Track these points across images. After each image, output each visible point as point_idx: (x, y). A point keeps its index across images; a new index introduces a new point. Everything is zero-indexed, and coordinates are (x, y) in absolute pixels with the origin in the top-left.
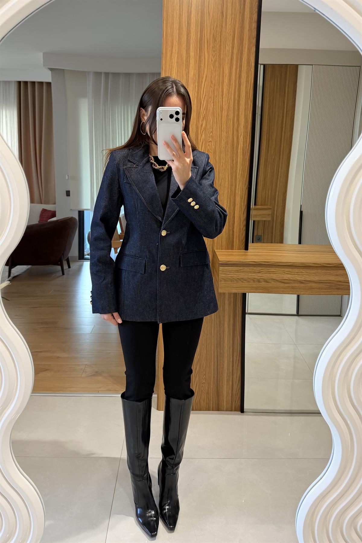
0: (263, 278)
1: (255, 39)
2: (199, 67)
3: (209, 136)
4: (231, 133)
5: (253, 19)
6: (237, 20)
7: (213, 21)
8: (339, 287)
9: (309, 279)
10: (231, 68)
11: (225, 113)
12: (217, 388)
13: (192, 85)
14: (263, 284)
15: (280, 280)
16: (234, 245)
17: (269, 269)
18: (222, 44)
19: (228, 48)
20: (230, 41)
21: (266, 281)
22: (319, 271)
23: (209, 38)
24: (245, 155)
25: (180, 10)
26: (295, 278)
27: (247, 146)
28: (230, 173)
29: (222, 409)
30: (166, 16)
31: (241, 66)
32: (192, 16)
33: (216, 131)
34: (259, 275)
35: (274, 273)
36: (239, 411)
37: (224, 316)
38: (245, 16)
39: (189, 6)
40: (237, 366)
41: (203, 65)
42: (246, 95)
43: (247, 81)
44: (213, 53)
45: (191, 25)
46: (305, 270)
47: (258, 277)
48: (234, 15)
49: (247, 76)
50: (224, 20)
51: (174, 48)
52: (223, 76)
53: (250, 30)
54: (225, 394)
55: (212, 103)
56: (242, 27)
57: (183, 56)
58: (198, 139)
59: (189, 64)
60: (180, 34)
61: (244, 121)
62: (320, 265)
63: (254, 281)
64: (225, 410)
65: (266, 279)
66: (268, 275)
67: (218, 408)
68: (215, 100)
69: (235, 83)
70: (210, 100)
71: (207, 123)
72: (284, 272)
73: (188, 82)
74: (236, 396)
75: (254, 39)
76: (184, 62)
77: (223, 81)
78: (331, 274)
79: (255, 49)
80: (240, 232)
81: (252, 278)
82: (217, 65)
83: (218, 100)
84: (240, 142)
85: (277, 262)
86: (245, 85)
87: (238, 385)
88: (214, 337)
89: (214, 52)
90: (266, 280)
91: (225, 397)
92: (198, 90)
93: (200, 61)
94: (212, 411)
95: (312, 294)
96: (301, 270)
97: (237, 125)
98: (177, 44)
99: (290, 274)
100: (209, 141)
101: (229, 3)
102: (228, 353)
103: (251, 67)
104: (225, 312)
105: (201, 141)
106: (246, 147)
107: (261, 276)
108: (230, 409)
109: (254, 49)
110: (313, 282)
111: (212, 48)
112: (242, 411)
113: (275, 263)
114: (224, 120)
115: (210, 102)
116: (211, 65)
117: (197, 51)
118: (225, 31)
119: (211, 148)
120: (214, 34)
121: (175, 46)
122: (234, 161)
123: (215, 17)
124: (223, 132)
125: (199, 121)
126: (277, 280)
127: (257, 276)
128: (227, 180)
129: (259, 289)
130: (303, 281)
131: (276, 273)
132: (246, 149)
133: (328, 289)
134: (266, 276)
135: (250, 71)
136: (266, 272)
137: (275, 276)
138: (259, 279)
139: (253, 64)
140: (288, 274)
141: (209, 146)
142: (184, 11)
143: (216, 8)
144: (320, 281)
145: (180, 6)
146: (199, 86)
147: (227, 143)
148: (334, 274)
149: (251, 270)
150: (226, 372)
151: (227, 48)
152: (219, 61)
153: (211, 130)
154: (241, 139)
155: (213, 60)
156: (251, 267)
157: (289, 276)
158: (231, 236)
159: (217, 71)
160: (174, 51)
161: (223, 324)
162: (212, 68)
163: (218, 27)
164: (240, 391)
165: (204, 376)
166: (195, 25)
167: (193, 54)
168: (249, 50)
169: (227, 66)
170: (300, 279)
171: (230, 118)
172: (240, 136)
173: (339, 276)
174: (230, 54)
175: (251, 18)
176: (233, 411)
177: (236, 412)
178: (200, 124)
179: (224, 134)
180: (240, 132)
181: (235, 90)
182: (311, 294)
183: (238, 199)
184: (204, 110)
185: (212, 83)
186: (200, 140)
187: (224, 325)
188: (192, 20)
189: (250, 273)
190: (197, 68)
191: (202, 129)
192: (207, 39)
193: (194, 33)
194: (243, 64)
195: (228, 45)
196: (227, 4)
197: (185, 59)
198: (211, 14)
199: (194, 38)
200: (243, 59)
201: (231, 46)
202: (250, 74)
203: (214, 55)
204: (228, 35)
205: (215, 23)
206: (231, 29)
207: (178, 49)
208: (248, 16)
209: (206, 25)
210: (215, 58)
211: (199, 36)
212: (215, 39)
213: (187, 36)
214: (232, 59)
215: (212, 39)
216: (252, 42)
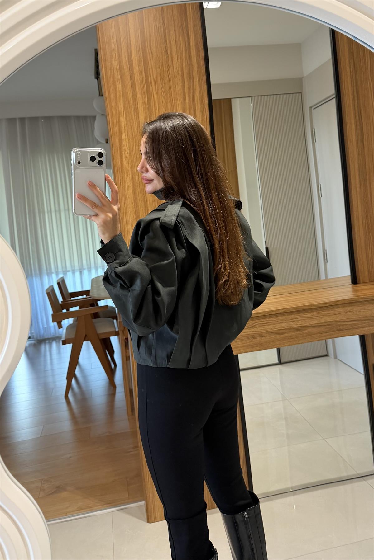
0: (258, 332)
1: (205, 77)
2: (149, 109)
5: (201, 56)
6: (184, 58)
7: (158, 61)
8: (339, 328)
9: (306, 324)
10: (184, 109)
14: (259, 339)
15: (276, 332)
18: (171, 84)
19: (179, 87)
20: (179, 80)
21: (261, 336)
22: (316, 313)
25: (118, 50)
26: (289, 326)
30: (103, 58)
31: (194, 105)
32: (133, 56)
34: (253, 329)
35: (267, 324)
38: (191, 54)
39: (128, 47)
41: (154, 108)
44: (163, 93)
45: (133, 66)
46: (299, 315)
47: (251, 333)
48: (179, 53)
49: (202, 115)
50: (170, 59)
53: (199, 67)
56: (190, 65)
57: (129, 99)
59: (138, 108)
60: (122, 75)
62: (316, 306)
63: (248, 338)
66: (262, 328)
72: (278, 322)
78: (328, 314)
79: (206, 86)
81: (246, 334)
82: (169, 106)
85: (270, 312)
89: (164, 93)
93: (149, 103)
95: (312, 340)
96: (296, 316)
98: (120, 86)
99: (284, 322)
101: (172, 41)
110: (310, 326)
111: (161, 89)
113: (267, 313)
116: (163, 107)
117: (144, 93)
118: (172, 70)
120: (161, 73)
121: (119, 88)
123: (159, 56)
126: (273, 332)
127: (251, 331)
129: (255, 347)
130: (300, 328)
131: (270, 324)
133: (328, 332)
134: (260, 330)
136: (259, 325)
137: (269, 328)
138: (253, 334)
140: (282, 322)
142: (123, 52)
143: (159, 47)
144: (319, 325)
148: (332, 314)
151: (177, 87)
152: (171, 102)
155: (164, 101)
157: (283, 325)
160: (118, 94)
166: (137, 65)
167: (140, 96)
168: (201, 88)
169: (179, 106)
170: (296, 326)
173: (337, 315)
174: (182, 94)
175: (198, 56)
182: (311, 342)
190: (147, 110)
192: (154, 79)
193: (138, 73)
194: (196, 103)
195: (177, 84)
196: (171, 44)
197: (132, 102)
198: (155, 54)
199: (139, 79)
200: (196, 98)
201: (181, 85)
202: (205, 112)
203: (164, 96)
204: (176, 74)
205: (160, 61)
206: (178, 68)
207: (123, 91)
208: (195, 54)
209: (150, 65)
210: (165, 99)
211: (144, 76)
212: (163, 79)
213: (130, 76)
214: (184, 99)
215: (159, 79)
216: (203, 80)
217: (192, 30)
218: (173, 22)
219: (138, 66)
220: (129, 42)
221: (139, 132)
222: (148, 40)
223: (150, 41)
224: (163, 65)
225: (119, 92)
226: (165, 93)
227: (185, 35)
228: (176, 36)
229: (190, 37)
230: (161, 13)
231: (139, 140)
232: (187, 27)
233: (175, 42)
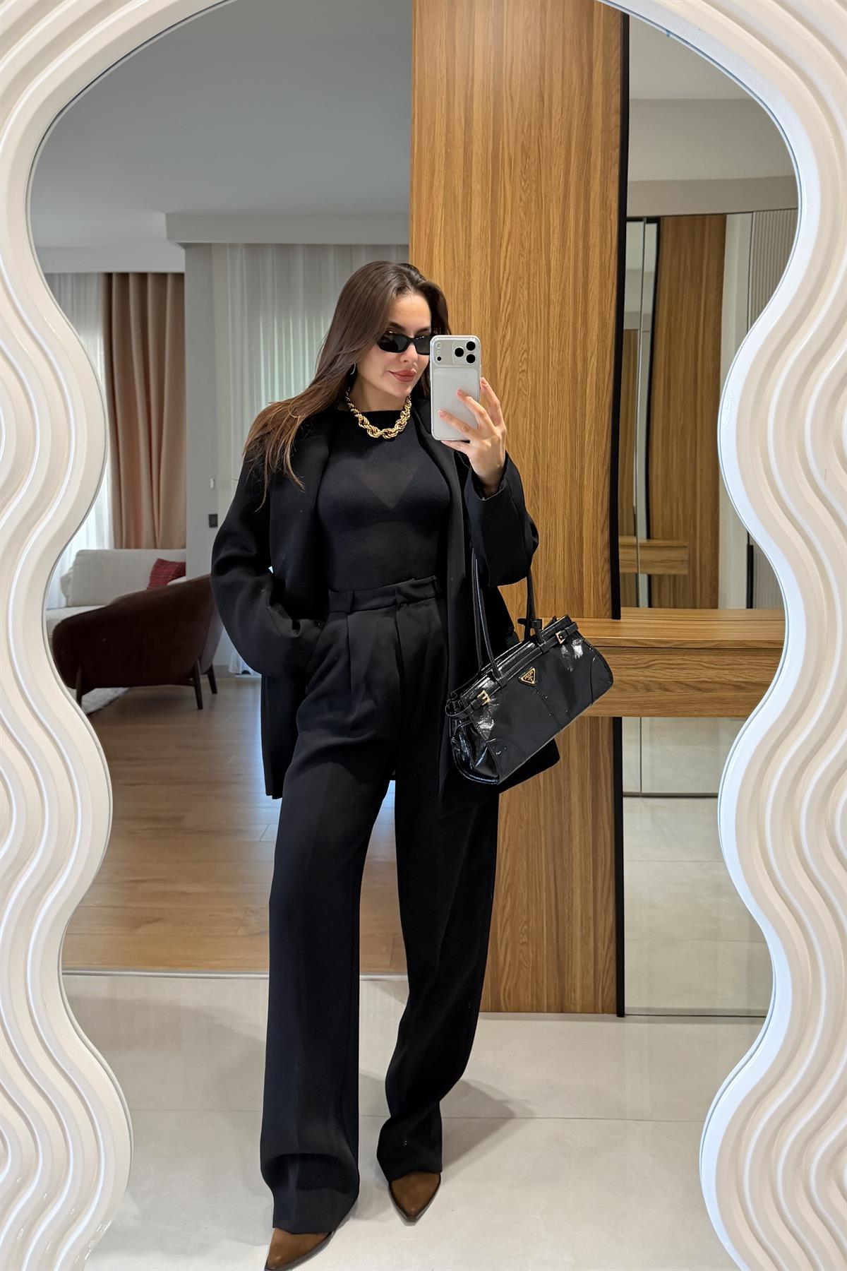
0: (659, 680)
1: (618, 151)
2: (494, 214)
3: (520, 359)
4: (569, 352)
5: (613, 107)
6: (576, 109)
7: (522, 116)
10: (564, 218)
11: (555, 310)
12: (558, 956)
13: (478, 253)
14: (657, 695)
15: (695, 685)
16: (585, 606)
17: (669, 660)
18: (543, 164)
19: (558, 172)
20: (560, 156)
21: (664, 688)
23: (512, 153)
24: (603, 396)
25: (448, 91)
26: (723, 677)
27: (604, 378)
28: (568, 440)
29: (572, 1007)
31: (587, 210)
32: (475, 105)
33: (536, 350)
34: (647, 672)
35: (680, 667)
36: (613, 1013)
37: (569, 779)
38: (593, 101)
39: (467, 84)
40: (604, 901)
41: (502, 209)
42: (601, 271)
43: (603, 241)
44: (523, 184)
45: (472, 126)
46: (747, 658)
47: (644, 679)
48: (566, 100)
50: (546, 112)
51: (436, 173)
52: (548, 234)
53: (606, 130)
54: (579, 971)
55: (524, 287)
56: (587, 125)
57: (456, 193)
58: (495, 367)
59: (471, 210)
60: (449, 145)
61: (599, 325)
64: (578, 1010)
65: (664, 683)
66: (668, 672)
67: (562, 1007)
68: (531, 283)
69: (576, 247)
70: (520, 283)
71: (515, 332)
72: (701, 665)
73: (470, 246)
74: (605, 976)
75: (615, 150)
76: (460, 205)
77: (548, 244)
80: (596, 574)
82: (533, 209)
83: (538, 283)
84: (590, 369)
85: (687, 642)
86: (597, 251)
87: (608, 948)
88: (544, 828)
89: (525, 181)
90: (664, 686)
91: (578, 977)
92: (493, 263)
93: (495, 202)
94: (547, 1012)
96: (738, 659)
97: (582, 335)
98: (442, 168)
99: (713, 668)
100: (520, 370)
101: (556, 73)
102: (583, 869)
103: (610, 213)
104: (571, 768)
105: (504, 372)
106: (604, 381)
107: (653, 677)
108: (592, 1009)
109: (616, 171)
111: (520, 173)
112: (620, 1012)
113: (682, 645)
114: (554, 323)
115: (522, 287)
116: (520, 209)
117: (487, 180)
118: (548, 134)
119: (525, 386)
120: (525, 143)
121: (439, 172)
122: (578, 413)
123: (525, 104)
124: (552, 349)
125: (497, 329)
126: (689, 683)
128: (562, 455)
129: (648, 708)
130: (743, 685)
131: (686, 666)
132: (604, 384)
134: (664, 675)
135: (609, 221)
136: (661, 668)
137: (682, 676)
138: (647, 682)
139: (615, 205)
140: (709, 668)
141: (521, 382)
142: (457, 95)
143: (527, 85)
145: (448, 84)
146: (495, 253)
147: (561, 373)
149: (626, 662)
150: (579, 917)
151: (555, 172)
152: (538, 199)
153: (525, 346)
154: (592, 364)
155: (524, 197)
156: (626, 653)
157: (710, 673)
158: (576, 585)
159: (533, 222)
161: (567, 798)
162: (522, 215)
163: (533, 126)
164: (614, 963)
165: (526, 927)
166: (481, 126)
167: (479, 187)
168: (604, 174)
169: (555, 211)
170: (735, 680)
171: (567, 319)
172: (591, 359)
174: (562, 186)
175: (607, 103)
176: (599, 1013)
177: (606, 1015)
178: (500, 335)
179: (555, 355)
180: (589, 348)
181: (576, 261)
183: (588, 497)
184: (508, 304)
185: (523, 246)
186: (501, 368)
187: (569, 800)
188: (475, 117)
189: (626, 668)
190: (489, 215)
191: (506, 344)
192: (509, 153)
193: (480, 141)
194: (591, 205)
195: (555, 165)
196: (551, 77)
197: (460, 198)
198: (517, 100)
199: (479, 155)
200: (592, 196)
201: (562, 167)
202: (609, 227)
203: (525, 188)
204: (555, 143)
205: (527, 118)
206: (561, 132)
207: (445, 178)
208: (601, 101)
209: (505, 125)
210: (527, 194)
211: (491, 149)
212: (527, 155)
213: (464, 149)
214: (566, 196)
215: (519, 154)
216: (611, 158)
217: (600, 52)
218: (561, 34)
219: (483, 126)
220: (471, 74)
221: (467, 257)
222: (508, 72)
223: (511, 73)
224: (530, 125)
225: (439, 180)
226: (528, 182)
227: (585, 60)
228: (564, 62)
229: (594, 64)
230: (539, 15)
231: (466, 272)
232: (590, 43)
233: (561, 74)
